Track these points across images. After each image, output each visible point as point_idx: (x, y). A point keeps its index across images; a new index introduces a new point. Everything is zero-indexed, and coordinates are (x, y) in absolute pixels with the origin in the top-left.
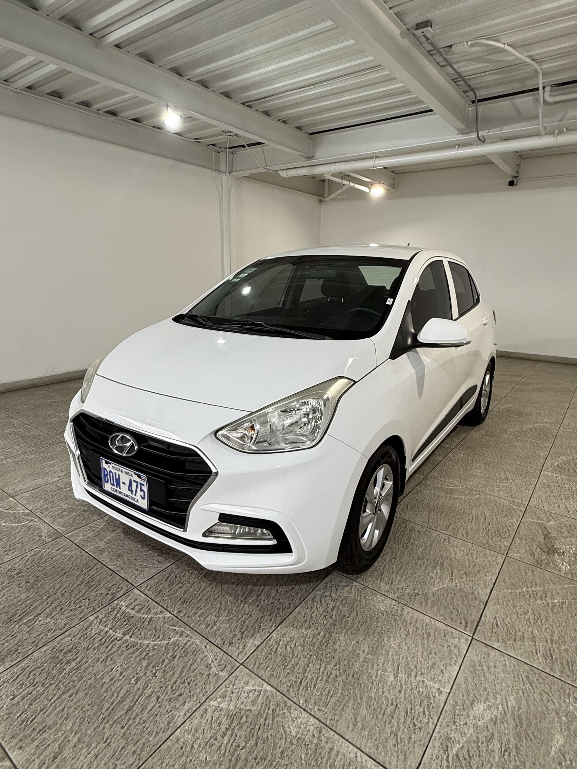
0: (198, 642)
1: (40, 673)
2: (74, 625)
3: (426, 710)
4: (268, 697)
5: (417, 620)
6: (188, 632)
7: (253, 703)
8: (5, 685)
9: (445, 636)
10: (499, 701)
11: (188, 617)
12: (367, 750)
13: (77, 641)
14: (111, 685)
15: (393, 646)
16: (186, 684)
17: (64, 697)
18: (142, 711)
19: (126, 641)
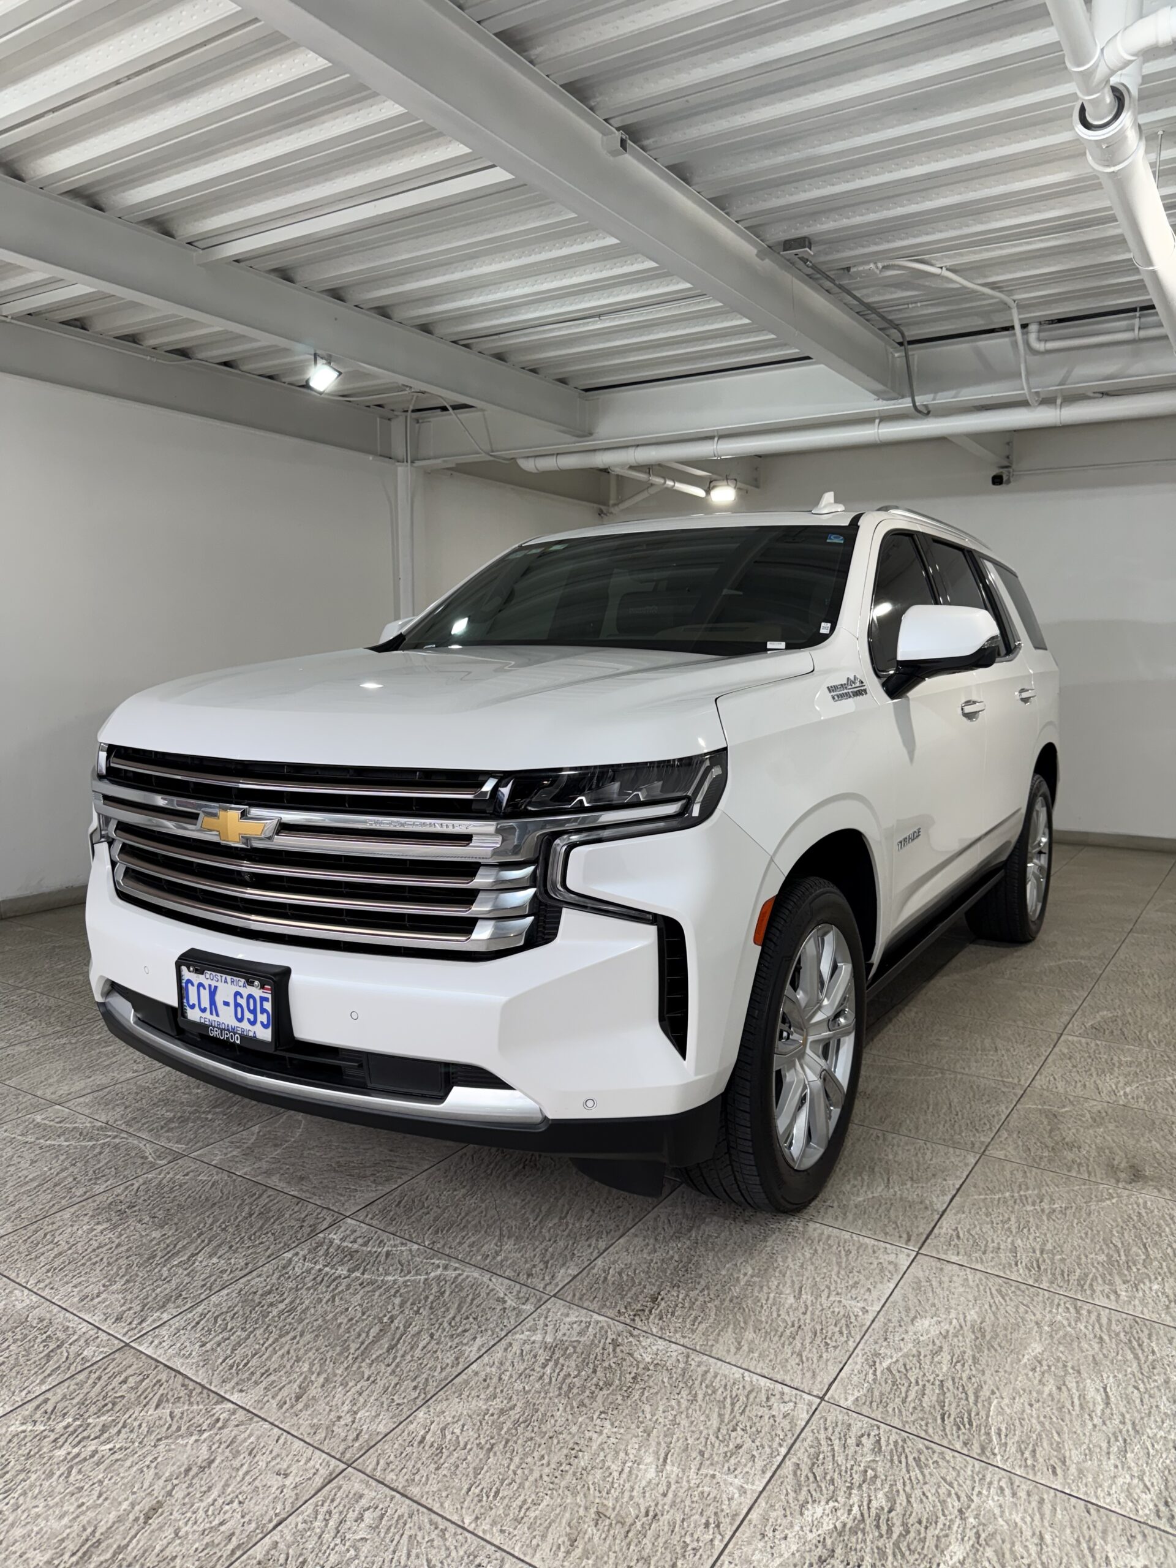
0: (476, 1275)
1: (232, 1318)
2: (260, 1264)
3: (844, 1329)
4: (602, 1328)
5: (829, 1237)
6: (457, 1265)
7: (580, 1334)
8: (182, 1332)
9: (874, 1252)
10: (953, 1315)
11: (450, 1248)
12: (758, 1371)
13: (274, 1281)
14: (352, 1325)
15: (791, 1266)
16: (471, 1319)
17: (283, 1340)
18: (412, 1348)
19: (357, 1278)
